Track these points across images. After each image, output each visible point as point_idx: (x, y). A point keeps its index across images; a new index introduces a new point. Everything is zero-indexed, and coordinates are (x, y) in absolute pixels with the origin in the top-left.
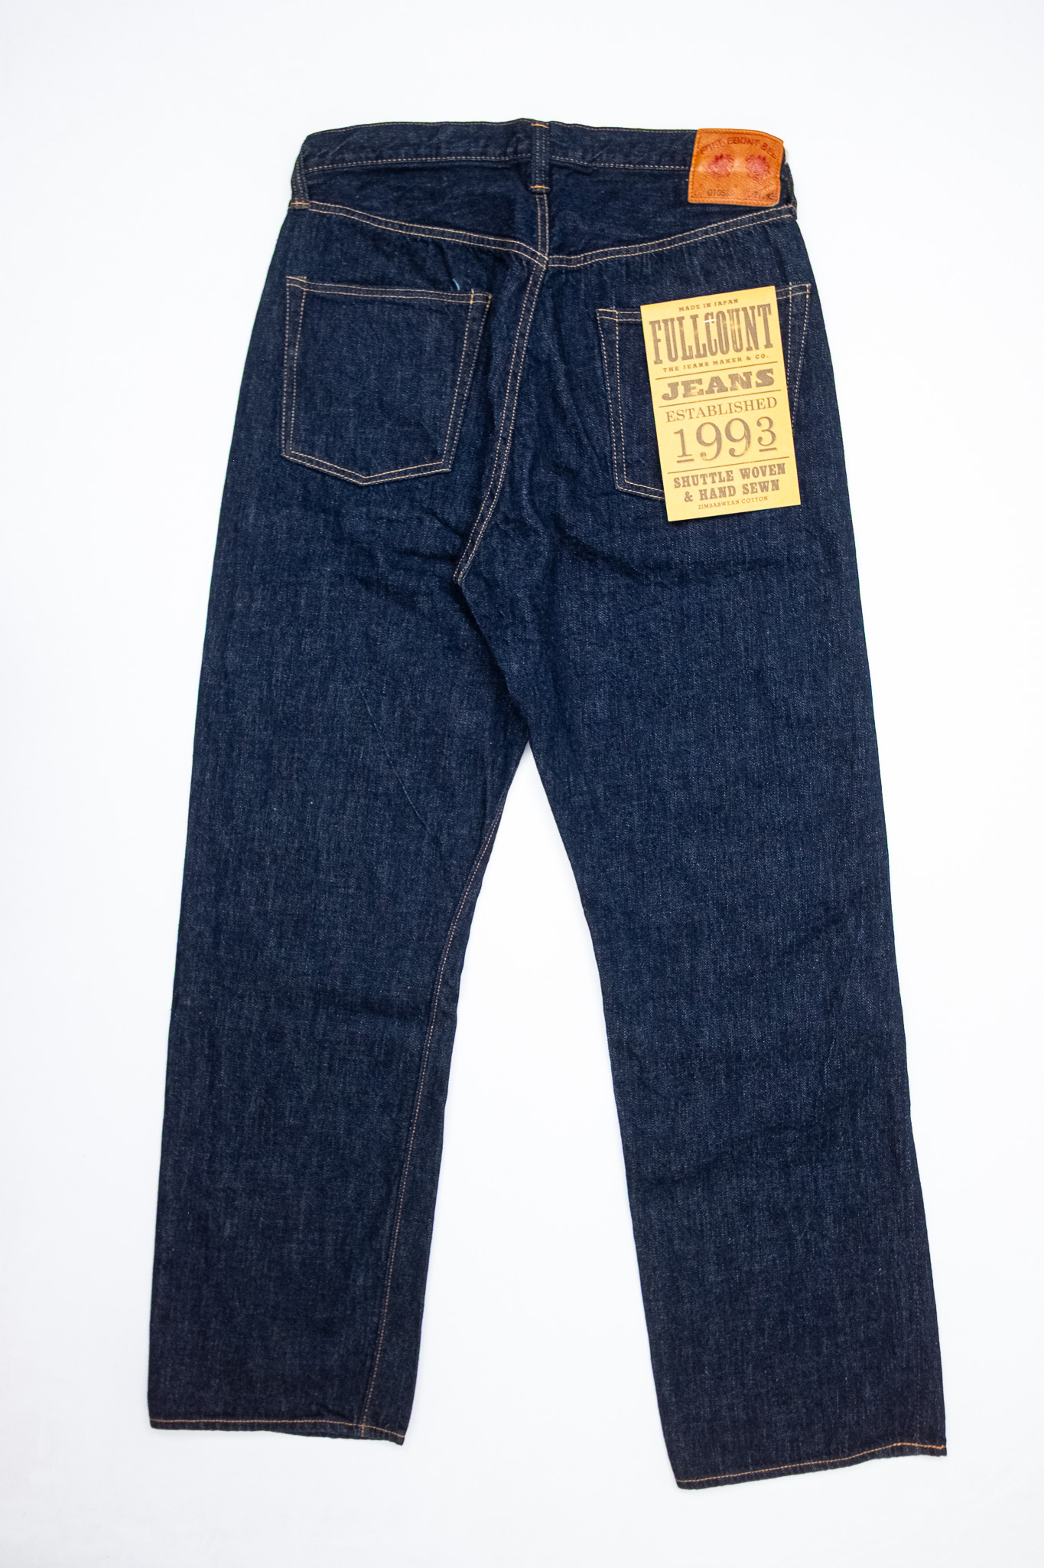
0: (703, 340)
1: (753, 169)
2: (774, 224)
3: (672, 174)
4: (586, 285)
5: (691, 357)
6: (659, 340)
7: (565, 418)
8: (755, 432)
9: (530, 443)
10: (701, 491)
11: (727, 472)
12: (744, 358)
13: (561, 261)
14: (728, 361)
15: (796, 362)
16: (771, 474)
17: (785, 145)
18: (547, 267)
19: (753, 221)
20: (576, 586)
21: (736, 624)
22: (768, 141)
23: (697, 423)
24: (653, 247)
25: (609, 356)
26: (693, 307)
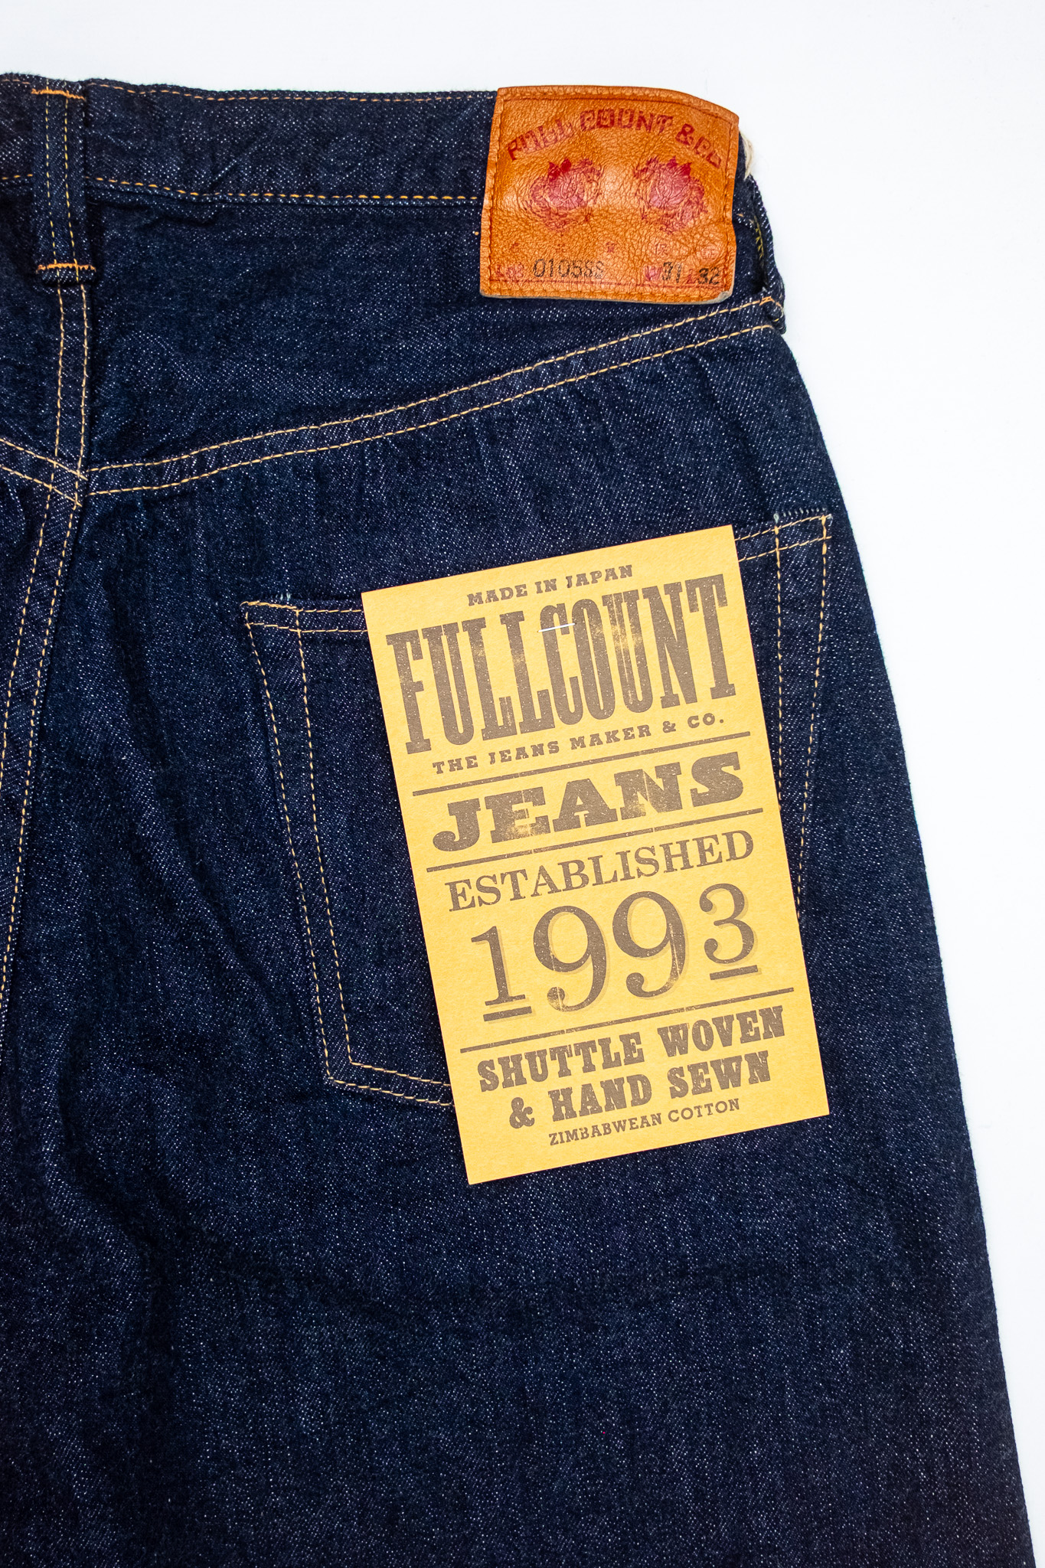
0: (540, 679)
1: (657, 200)
2: (722, 352)
3: (431, 219)
4: (208, 536)
5: (509, 730)
6: (419, 686)
7: (169, 905)
8: (698, 927)
9: (63, 1003)
10: (554, 1095)
11: (625, 1039)
12: (656, 728)
13: (128, 477)
14: (612, 737)
15: (802, 728)
16: (745, 1039)
17: (743, 127)
18: (85, 501)
19: (664, 345)
20: (233, 1339)
21: (668, 1428)
22: (695, 118)
23: (534, 909)
24: (389, 421)
25: (284, 726)
26: (507, 593)
